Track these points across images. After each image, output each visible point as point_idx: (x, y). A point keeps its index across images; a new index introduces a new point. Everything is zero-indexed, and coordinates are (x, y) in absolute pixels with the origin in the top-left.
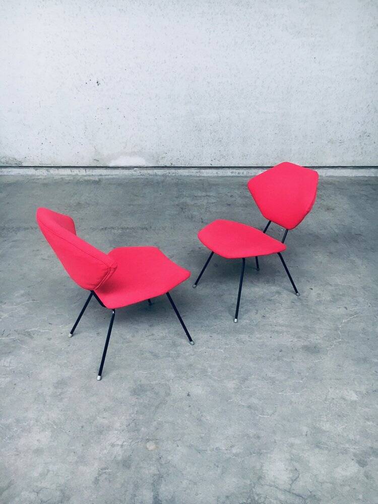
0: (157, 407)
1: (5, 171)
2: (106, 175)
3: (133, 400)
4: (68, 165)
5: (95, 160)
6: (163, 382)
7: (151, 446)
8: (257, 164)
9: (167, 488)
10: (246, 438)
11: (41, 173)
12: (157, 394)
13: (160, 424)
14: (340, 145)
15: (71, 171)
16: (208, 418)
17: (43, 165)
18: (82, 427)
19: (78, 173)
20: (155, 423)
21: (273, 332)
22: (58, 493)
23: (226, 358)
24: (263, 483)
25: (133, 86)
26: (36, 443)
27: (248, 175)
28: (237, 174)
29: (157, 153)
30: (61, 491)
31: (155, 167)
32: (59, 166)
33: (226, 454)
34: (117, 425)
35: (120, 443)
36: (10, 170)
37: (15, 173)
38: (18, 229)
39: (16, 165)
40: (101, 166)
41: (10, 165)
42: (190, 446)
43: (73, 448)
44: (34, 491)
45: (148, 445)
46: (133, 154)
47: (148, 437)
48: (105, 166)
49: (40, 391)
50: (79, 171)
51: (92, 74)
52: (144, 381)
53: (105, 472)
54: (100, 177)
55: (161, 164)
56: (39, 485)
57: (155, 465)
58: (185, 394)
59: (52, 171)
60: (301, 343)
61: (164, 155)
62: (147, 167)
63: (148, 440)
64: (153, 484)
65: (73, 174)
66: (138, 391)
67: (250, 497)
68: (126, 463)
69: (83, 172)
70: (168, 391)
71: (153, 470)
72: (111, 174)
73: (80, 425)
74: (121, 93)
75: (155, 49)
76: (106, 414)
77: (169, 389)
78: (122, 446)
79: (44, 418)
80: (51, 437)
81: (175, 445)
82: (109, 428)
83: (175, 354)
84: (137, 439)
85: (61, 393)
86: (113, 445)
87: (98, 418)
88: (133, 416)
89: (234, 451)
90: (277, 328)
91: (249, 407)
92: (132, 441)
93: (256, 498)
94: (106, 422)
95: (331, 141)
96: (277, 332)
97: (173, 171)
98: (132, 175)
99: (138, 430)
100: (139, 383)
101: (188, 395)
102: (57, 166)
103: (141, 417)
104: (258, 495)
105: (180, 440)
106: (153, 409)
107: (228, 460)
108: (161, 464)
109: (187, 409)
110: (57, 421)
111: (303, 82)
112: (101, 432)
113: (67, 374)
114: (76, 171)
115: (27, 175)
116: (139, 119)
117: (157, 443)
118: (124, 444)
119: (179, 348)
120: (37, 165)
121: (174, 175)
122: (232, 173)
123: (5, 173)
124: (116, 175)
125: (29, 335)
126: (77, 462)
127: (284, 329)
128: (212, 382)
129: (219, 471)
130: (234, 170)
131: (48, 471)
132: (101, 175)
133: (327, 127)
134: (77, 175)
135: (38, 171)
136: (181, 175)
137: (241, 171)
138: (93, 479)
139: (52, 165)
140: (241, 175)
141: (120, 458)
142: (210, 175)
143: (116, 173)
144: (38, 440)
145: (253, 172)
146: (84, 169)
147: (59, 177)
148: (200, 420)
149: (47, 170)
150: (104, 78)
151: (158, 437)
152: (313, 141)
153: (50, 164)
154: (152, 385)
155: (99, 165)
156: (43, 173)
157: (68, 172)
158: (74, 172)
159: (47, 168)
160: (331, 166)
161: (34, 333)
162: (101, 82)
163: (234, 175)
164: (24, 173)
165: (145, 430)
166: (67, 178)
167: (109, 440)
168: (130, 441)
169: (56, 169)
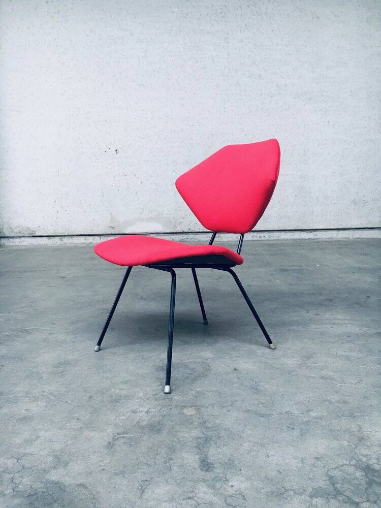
0: (194, 380)
1: (17, 241)
4: (83, 233)
5: (110, 227)
6: (199, 360)
7: (189, 412)
8: (278, 228)
9: (219, 450)
10: (327, 403)
11: (54, 242)
12: (192, 369)
13: (198, 392)
14: (363, 206)
15: (85, 240)
16: (267, 386)
17: (58, 234)
18: (90, 397)
19: (92, 241)
21: (334, 324)
22: (51, 459)
24: (369, 444)
25: (151, 153)
27: (269, 239)
28: (258, 238)
29: (174, 218)
30: (56, 456)
31: (172, 233)
32: (73, 234)
33: (301, 417)
34: (140, 394)
35: (145, 410)
36: (22, 239)
37: (28, 243)
38: (25, 272)
39: (29, 235)
40: (117, 233)
41: (23, 235)
42: (247, 411)
43: (77, 415)
44: (13, 457)
45: (185, 411)
46: (150, 220)
47: (183, 404)
48: (121, 233)
49: (34, 370)
50: (94, 239)
51: (111, 143)
53: (123, 437)
55: (179, 229)
56: (22, 450)
57: (199, 429)
58: (230, 369)
59: (65, 240)
60: (373, 331)
61: (182, 220)
62: (164, 234)
63: (185, 407)
64: (197, 447)
65: (87, 242)
67: (352, 458)
68: (155, 428)
69: (97, 240)
70: (208, 367)
71: (196, 433)
73: (88, 395)
74: (139, 160)
76: (122, 386)
77: (209, 366)
78: (147, 412)
80: (46, 406)
81: (225, 410)
82: (128, 397)
84: (169, 405)
85: (62, 372)
86: (134, 412)
87: (113, 389)
88: (160, 387)
89: (313, 414)
90: (337, 322)
91: (322, 378)
92: (162, 408)
93: (364, 459)
94: (124, 392)
95: (354, 202)
96: (338, 324)
97: (191, 236)
99: (170, 399)
101: (235, 370)
102: (71, 234)
104: (365, 456)
105: (231, 405)
106: (189, 381)
107: (307, 423)
108: (207, 428)
109: (236, 380)
110: (55, 393)
111: (318, 144)
112: (117, 401)
113: (71, 357)
114: (90, 240)
115: (39, 245)
116: (156, 184)
117: (198, 409)
118: (150, 410)
120: (51, 234)
121: (192, 240)
122: (253, 236)
123: (17, 244)
125: (27, 332)
126: (81, 428)
127: (346, 322)
128: (264, 359)
129: (296, 433)
131: (38, 437)
133: (348, 188)
134: (91, 243)
135: (51, 240)
136: (199, 241)
137: (263, 235)
138: (105, 443)
140: (263, 238)
141: (144, 423)
142: (230, 239)
144: (26, 410)
145: (275, 235)
146: (99, 238)
147: (72, 245)
148: (256, 389)
149: (60, 239)
150: (123, 146)
151: (199, 403)
152: (335, 202)
153: (65, 233)
154: (186, 363)
155: (114, 233)
156: (56, 242)
157: (82, 240)
158: (88, 240)
159: (61, 237)
160: (358, 227)
161: (32, 330)
162: (119, 150)
163: (255, 239)
164: (37, 243)
165: (180, 398)
166: (80, 245)
167: (128, 408)
168: (159, 408)
169: (70, 238)
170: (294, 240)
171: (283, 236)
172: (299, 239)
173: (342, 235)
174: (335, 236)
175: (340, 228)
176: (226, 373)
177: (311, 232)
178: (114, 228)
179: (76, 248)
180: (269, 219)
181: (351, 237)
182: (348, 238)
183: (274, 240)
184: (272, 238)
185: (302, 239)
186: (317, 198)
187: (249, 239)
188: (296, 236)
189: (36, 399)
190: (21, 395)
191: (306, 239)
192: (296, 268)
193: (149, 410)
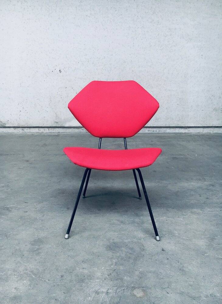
0: (135, 259)
2: (62, 133)
3: (110, 254)
4: (37, 126)
5: (55, 122)
6: (135, 240)
7: (139, 293)
8: (166, 125)
11: (18, 131)
12: (132, 249)
13: (141, 273)
15: (39, 130)
16: (190, 268)
17: (20, 126)
18: (62, 276)
19: (44, 131)
20: (137, 273)
23: (187, 224)
25: (83, 73)
26: (14, 290)
27: (159, 132)
28: (152, 132)
32: (31, 126)
34: (99, 274)
35: (105, 290)
37: (1, 131)
39: (1, 126)
40: (60, 126)
42: (182, 293)
43: (54, 295)
45: (135, 292)
47: (133, 286)
48: (62, 126)
49: (17, 248)
51: (56, 66)
52: (117, 240)
54: (58, 134)
58: (159, 250)
59: (26, 130)
63: (134, 288)
65: (40, 132)
66: (113, 247)
69: (47, 130)
70: (143, 247)
72: (66, 132)
73: (60, 274)
74: (75, 78)
75: (98, 50)
76: (85, 266)
77: (143, 245)
78: (107, 293)
79: (21, 269)
80: (30, 285)
81: (165, 293)
82: (90, 277)
83: (139, 221)
84: (122, 286)
86: (97, 293)
87: (77, 268)
88: (112, 267)
92: (118, 289)
94: (86, 271)
95: (215, 109)
98: (80, 132)
99: (122, 279)
100: (112, 241)
101: (163, 250)
102: (29, 126)
103: (122, 268)
105: (168, 287)
106: (131, 261)
109: (166, 261)
110: (35, 271)
111: (195, 70)
112: (82, 281)
113: (42, 234)
114: (42, 130)
115: (8, 132)
117: (144, 291)
118: (109, 291)
119: (142, 217)
120: (16, 126)
122: (149, 131)
124: (69, 132)
125: (8, 209)
128: (182, 240)
130: (150, 129)
132: (59, 133)
133: (212, 100)
134: (43, 132)
135: (16, 130)
137: (155, 129)
139: (26, 126)
140: (155, 132)
143: (69, 131)
145: (163, 130)
146: (48, 129)
147: (30, 134)
148: (183, 270)
149: (22, 129)
150: (65, 68)
151: (144, 285)
152: (203, 109)
153: (25, 125)
154: (126, 242)
155: (58, 126)
156: (19, 131)
157: (36, 130)
158: (40, 130)
159: (22, 128)
160: (217, 126)
161: (12, 208)
162: (62, 70)
163: (150, 132)
164: (7, 131)
165: (129, 279)
166: (36, 134)
167: (92, 288)
168: (115, 288)
169: (29, 129)
170: (175, 133)
171: (168, 131)
172: (178, 133)
173: (206, 131)
174: (202, 131)
175: (205, 126)
176: (157, 253)
177: (186, 129)
178: (57, 123)
179: (33, 136)
180: (160, 119)
181: (211, 132)
182: (210, 133)
183: (162, 133)
184: (161, 132)
185: (180, 133)
186: (191, 106)
187: (146, 132)
188: (176, 131)
189: (21, 278)
190: (9, 272)
191: (182, 133)
192: (182, 157)
193: (107, 291)
